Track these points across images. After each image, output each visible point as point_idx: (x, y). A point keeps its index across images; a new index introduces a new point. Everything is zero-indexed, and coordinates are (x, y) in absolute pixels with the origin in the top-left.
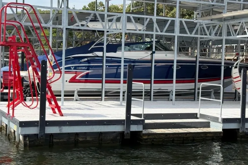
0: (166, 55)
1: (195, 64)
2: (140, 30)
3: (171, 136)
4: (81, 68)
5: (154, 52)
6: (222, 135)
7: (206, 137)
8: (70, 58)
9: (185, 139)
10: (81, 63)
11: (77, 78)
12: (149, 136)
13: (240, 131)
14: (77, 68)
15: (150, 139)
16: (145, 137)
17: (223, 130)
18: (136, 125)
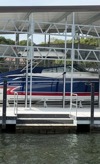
0: (80, 75)
1: (98, 81)
2: (44, 57)
3: (37, 128)
4: (14, 84)
5: (65, 73)
6: (76, 128)
7: (64, 129)
8: (6, 77)
9: (48, 130)
10: (14, 81)
11: (11, 91)
12: (20, 127)
13: (91, 126)
14: (11, 84)
15: (22, 129)
16: (18, 128)
17: (77, 124)
18: (11, 120)
